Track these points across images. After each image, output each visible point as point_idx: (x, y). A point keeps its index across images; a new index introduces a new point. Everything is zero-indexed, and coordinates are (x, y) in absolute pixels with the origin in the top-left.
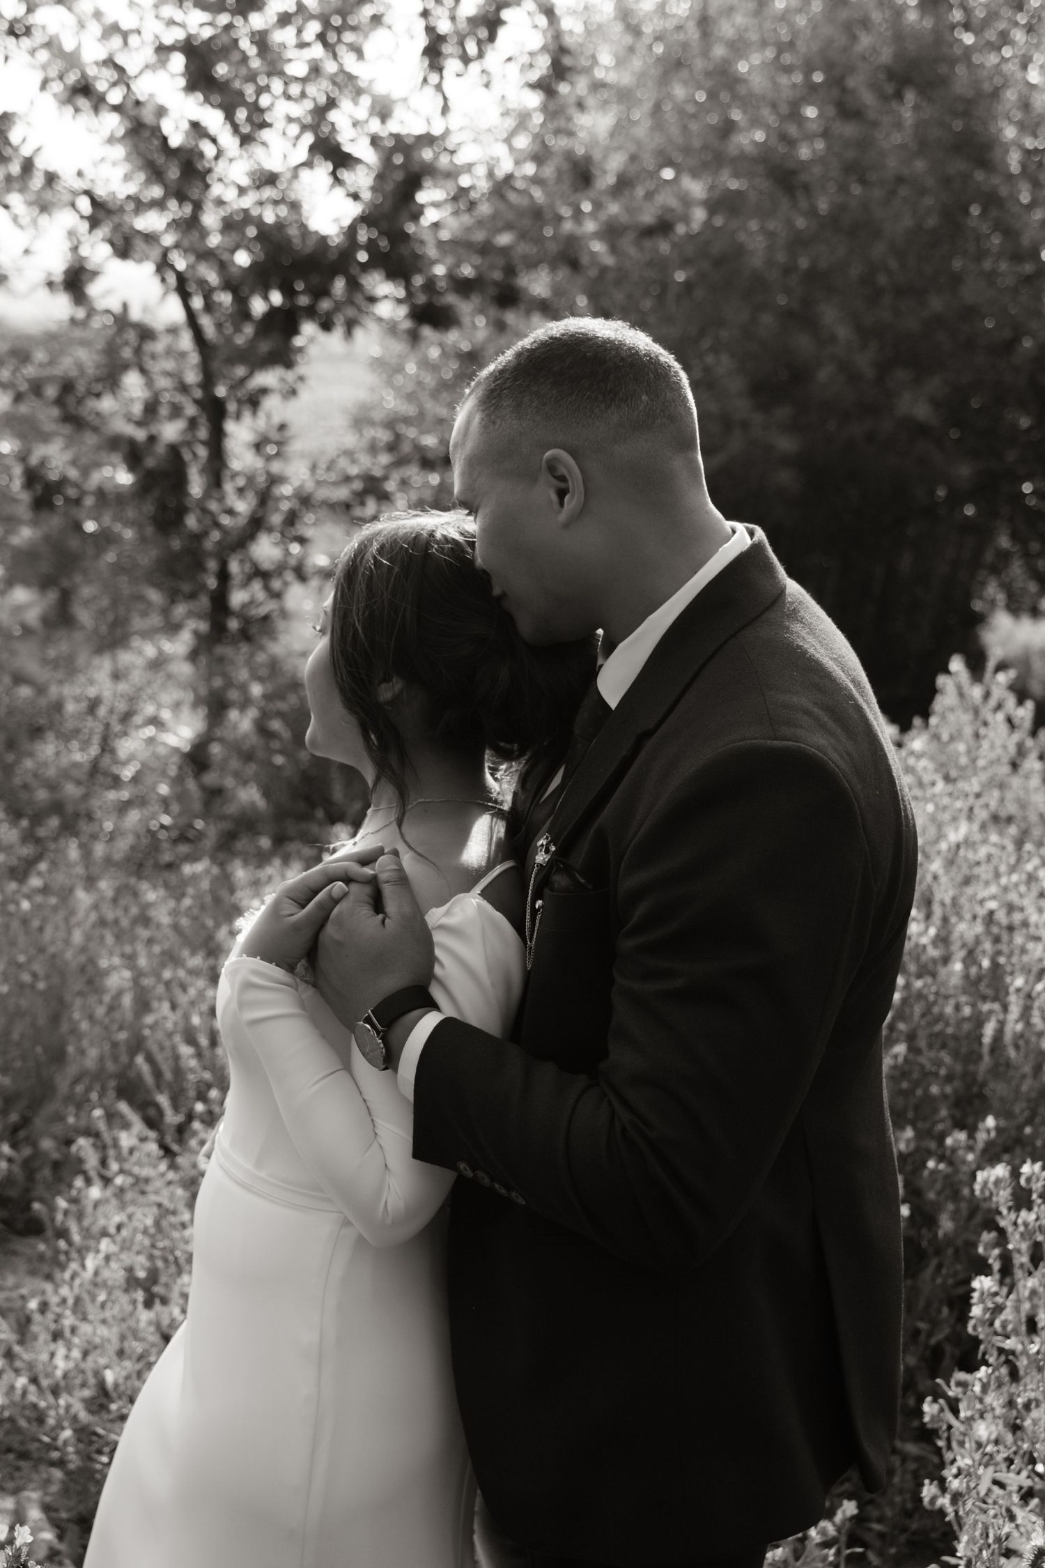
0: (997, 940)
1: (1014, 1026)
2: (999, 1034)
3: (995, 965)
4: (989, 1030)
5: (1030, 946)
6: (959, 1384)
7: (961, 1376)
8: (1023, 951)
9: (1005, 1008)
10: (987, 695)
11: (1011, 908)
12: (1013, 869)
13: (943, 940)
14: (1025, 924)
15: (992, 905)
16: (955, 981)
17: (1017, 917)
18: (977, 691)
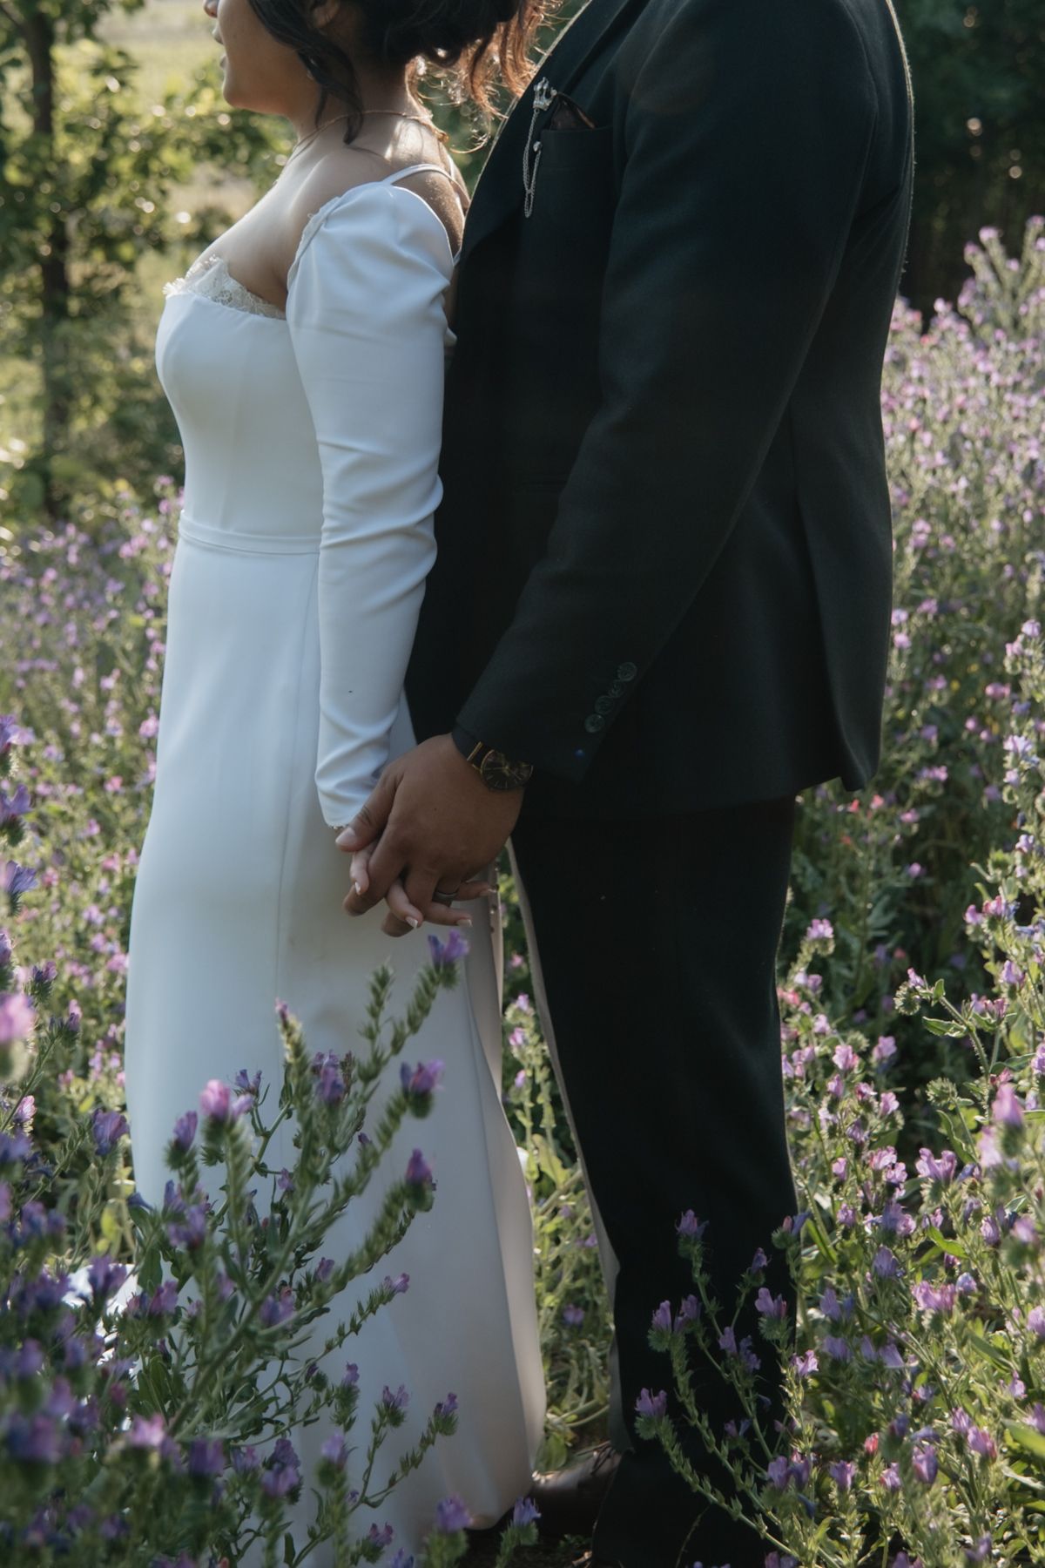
18: (1014, 265)
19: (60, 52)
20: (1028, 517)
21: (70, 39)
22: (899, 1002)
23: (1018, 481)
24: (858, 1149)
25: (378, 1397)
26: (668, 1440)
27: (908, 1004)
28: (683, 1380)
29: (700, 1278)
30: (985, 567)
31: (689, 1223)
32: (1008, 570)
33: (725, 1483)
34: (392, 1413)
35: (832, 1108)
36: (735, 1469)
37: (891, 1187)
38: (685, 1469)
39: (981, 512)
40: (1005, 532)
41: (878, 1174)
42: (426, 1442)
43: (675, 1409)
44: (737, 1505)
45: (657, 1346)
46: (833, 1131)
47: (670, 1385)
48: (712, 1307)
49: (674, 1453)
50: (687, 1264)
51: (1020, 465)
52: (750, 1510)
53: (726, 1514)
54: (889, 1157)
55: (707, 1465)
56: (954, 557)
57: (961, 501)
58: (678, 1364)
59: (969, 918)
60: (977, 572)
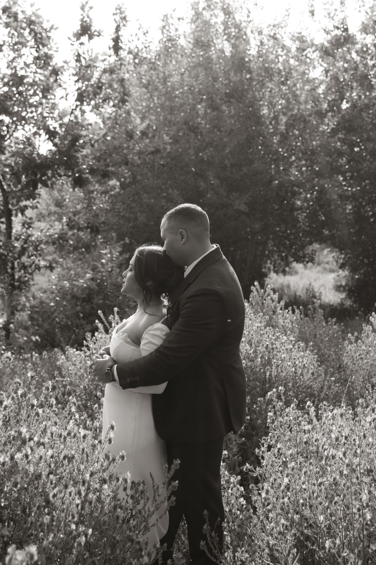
0: (269, 352)
1: (274, 373)
2: (270, 375)
3: (269, 358)
4: (268, 374)
5: (278, 354)
6: (264, 439)
7: (264, 437)
8: (277, 355)
9: (272, 369)
10: (265, 291)
11: (272, 344)
12: (273, 335)
13: (255, 352)
14: (277, 348)
15: (267, 343)
16: (259, 363)
17: (274, 346)
18: (262, 291)
20: (267, 358)
22: (244, 469)
23: (264, 349)
24: (237, 498)
26: (206, 550)
27: (246, 470)
30: (258, 370)
31: (206, 512)
32: (262, 370)
35: (232, 490)
37: (243, 505)
38: (209, 555)
39: (256, 357)
40: (262, 362)
41: (240, 503)
43: (207, 544)
45: (205, 532)
46: (231, 494)
49: (207, 552)
51: (265, 346)
53: (216, 563)
54: (242, 499)
55: (213, 554)
56: (251, 367)
59: (256, 450)
60: (256, 371)
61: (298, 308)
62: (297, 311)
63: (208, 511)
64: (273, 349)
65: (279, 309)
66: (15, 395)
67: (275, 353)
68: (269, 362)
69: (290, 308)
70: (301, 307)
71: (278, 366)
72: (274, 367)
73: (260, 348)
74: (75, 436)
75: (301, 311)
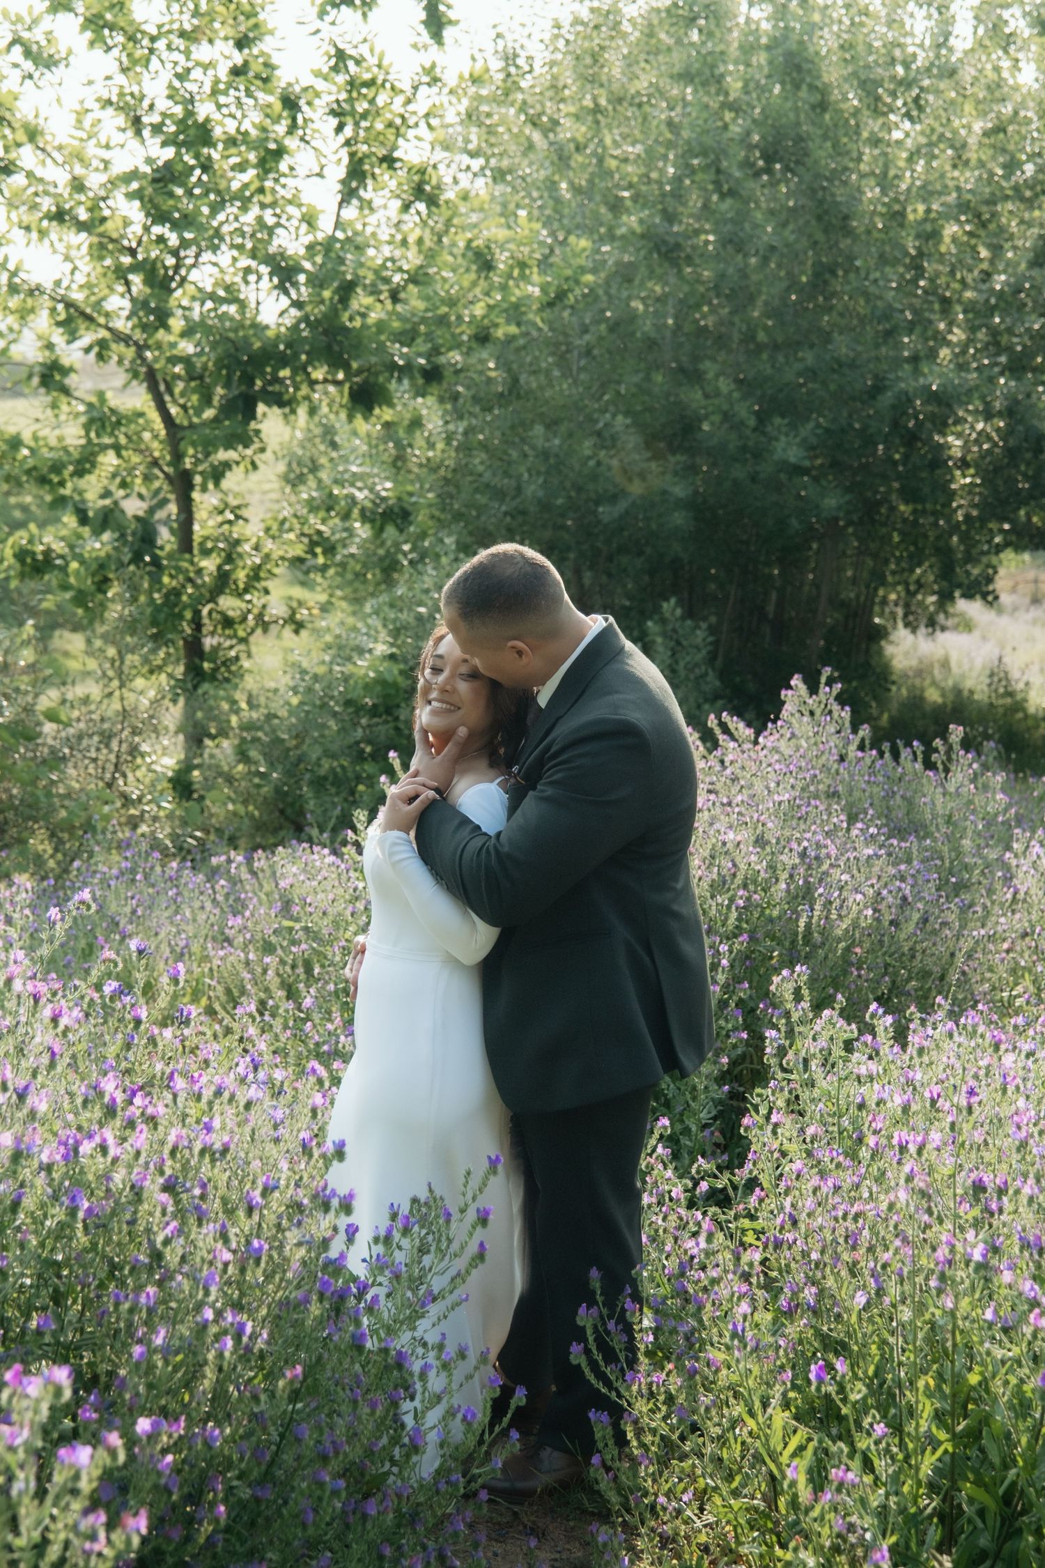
0: (809, 867)
1: (818, 922)
2: (808, 925)
3: (806, 882)
5: (832, 871)
6: (758, 1096)
7: (759, 1090)
8: (828, 875)
9: (813, 910)
13: (772, 867)
14: (828, 856)
15: (806, 844)
16: (782, 894)
18: (812, 701)
19: (196, 495)
20: (801, 882)
21: (204, 489)
23: (797, 861)
25: (456, 1348)
26: (584, 1365)
27: (698, 1172)
28: (591, 1339)
29: (599, 1299)
31: (594, 1273)
32: (788, 913)
33: (608, 1383)
34: (462, 1355)
35: (664, 1219)
36: (612, 1378)
39: (775, 880)
40: (788, 891)
41: (686, 1251)
42: (476, 1368)
43: (587, 1351)
44: (614, 1394)
45: (580, 1323)
47: (586, 1341)
48: (605, 1311)
49: (587, 1371)
50: (594, 1292)
51: (797, 851)
52: (620, 1396)
53: (609, 1397)
55: (601, 1376)
57: (762, 874)
58: (589, 1331)
61: (908, 744)
62: (905, 753)
63: (599, 1269)
64: (817, 858)
65: (853, 747)
66: (96, 995)
67: (825, 867)
68: (806, 894)
69: (886, 746)
70: (915, 743)
71: (831, 903)
72: (817, 907)
73: (784, 858)
74: (232, 1098)
75: (914, 753)
